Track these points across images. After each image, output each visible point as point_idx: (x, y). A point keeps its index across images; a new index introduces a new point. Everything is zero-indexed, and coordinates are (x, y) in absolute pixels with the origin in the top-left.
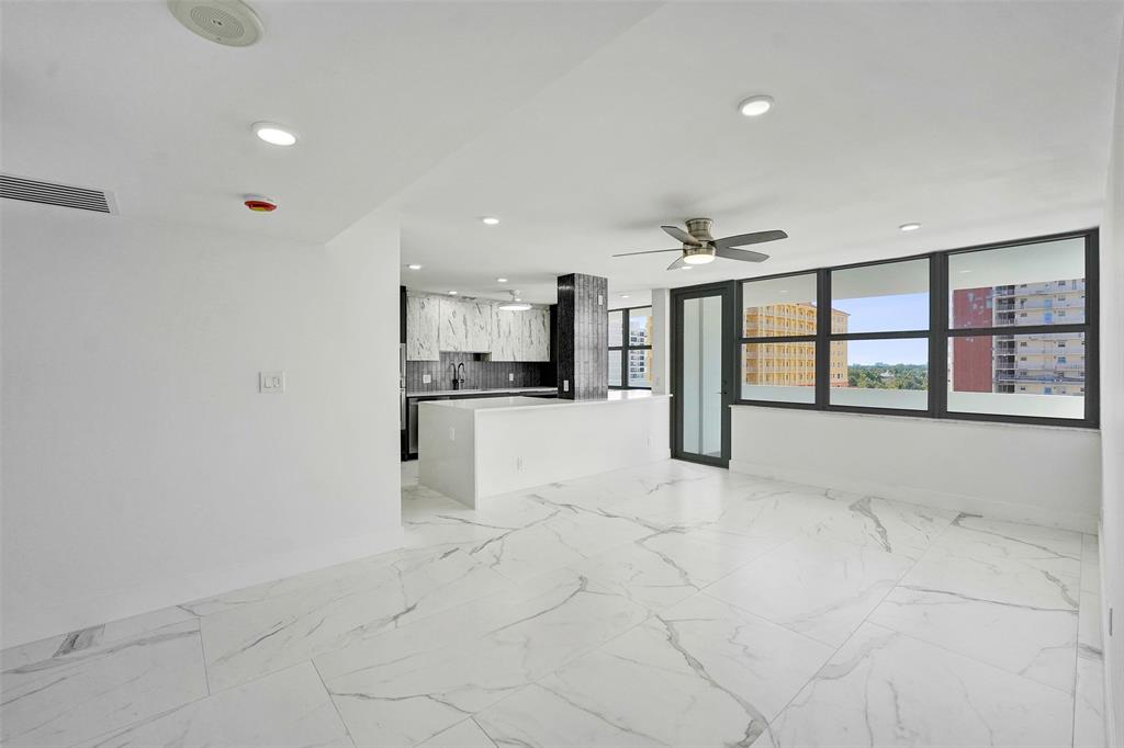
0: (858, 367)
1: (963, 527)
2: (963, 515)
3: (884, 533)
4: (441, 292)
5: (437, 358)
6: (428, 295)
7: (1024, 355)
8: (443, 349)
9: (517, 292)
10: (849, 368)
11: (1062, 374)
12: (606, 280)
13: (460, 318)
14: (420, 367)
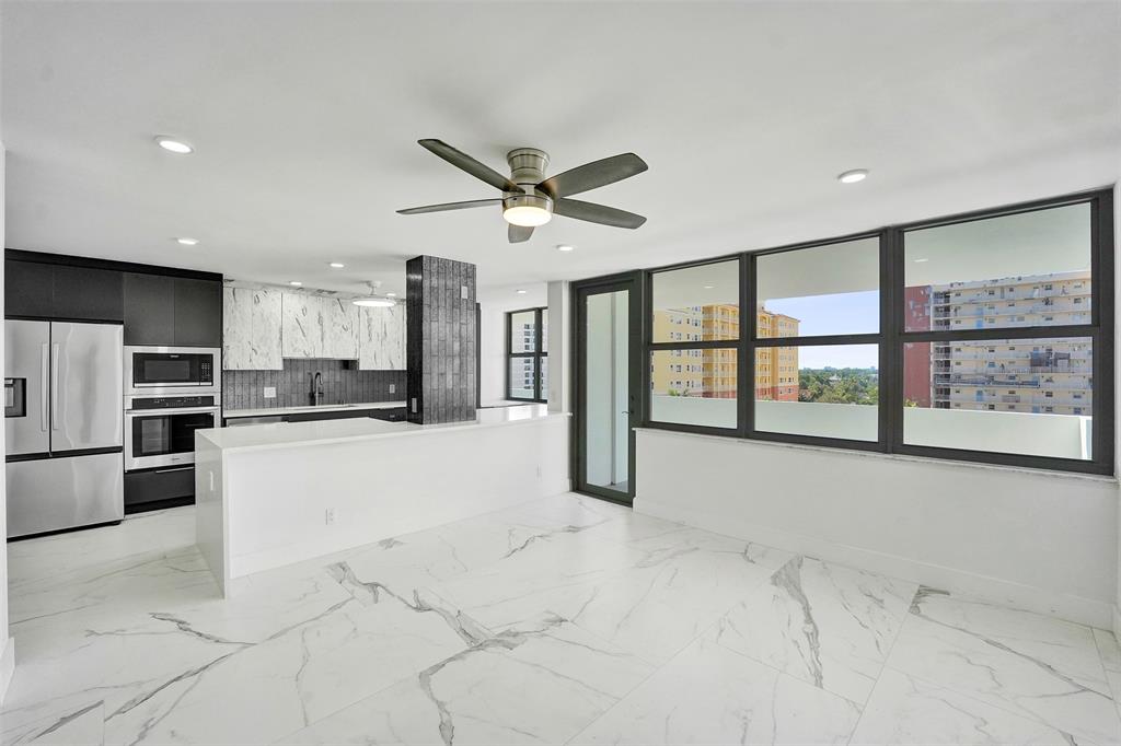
0: (808, 371)
1: (924, 617)
2: (923, 592)
3: (813, 636)
4: (282, 283)
5: (279, 366)
6: (266, 286)
7: (958, 360)
8: (287, 356)
9: (378, 283)
10: (800, 372)
11: (992, 378)
12: (473, 267)
13: (312, 316)
14: (260, 378)
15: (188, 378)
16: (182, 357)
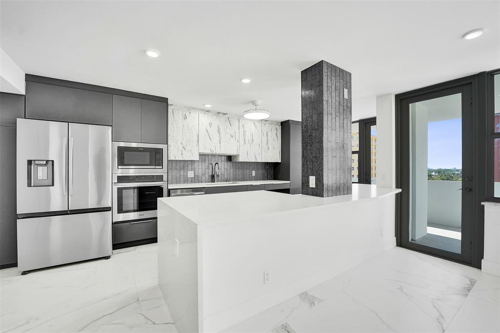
5: (197, 158)
6: (190, 109)
8: (202, 152)
13: (215, 128)
14: (185, 165)
15: (149, 163)
16: (145, 150)
